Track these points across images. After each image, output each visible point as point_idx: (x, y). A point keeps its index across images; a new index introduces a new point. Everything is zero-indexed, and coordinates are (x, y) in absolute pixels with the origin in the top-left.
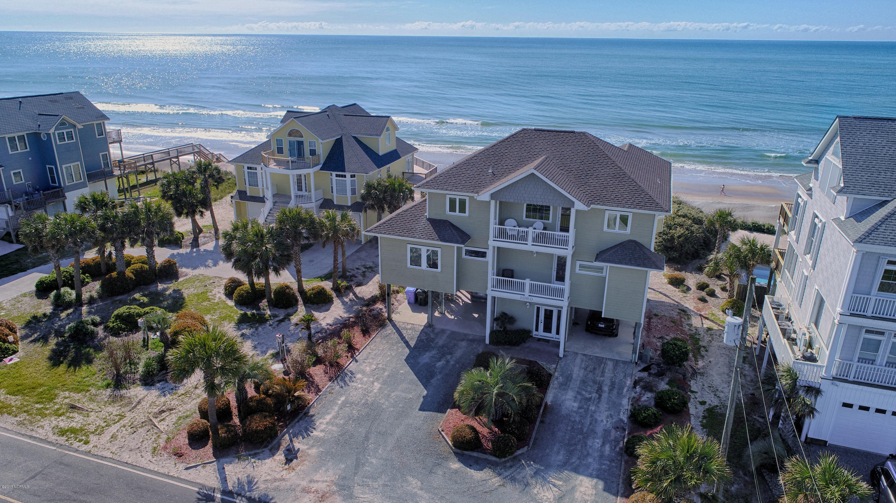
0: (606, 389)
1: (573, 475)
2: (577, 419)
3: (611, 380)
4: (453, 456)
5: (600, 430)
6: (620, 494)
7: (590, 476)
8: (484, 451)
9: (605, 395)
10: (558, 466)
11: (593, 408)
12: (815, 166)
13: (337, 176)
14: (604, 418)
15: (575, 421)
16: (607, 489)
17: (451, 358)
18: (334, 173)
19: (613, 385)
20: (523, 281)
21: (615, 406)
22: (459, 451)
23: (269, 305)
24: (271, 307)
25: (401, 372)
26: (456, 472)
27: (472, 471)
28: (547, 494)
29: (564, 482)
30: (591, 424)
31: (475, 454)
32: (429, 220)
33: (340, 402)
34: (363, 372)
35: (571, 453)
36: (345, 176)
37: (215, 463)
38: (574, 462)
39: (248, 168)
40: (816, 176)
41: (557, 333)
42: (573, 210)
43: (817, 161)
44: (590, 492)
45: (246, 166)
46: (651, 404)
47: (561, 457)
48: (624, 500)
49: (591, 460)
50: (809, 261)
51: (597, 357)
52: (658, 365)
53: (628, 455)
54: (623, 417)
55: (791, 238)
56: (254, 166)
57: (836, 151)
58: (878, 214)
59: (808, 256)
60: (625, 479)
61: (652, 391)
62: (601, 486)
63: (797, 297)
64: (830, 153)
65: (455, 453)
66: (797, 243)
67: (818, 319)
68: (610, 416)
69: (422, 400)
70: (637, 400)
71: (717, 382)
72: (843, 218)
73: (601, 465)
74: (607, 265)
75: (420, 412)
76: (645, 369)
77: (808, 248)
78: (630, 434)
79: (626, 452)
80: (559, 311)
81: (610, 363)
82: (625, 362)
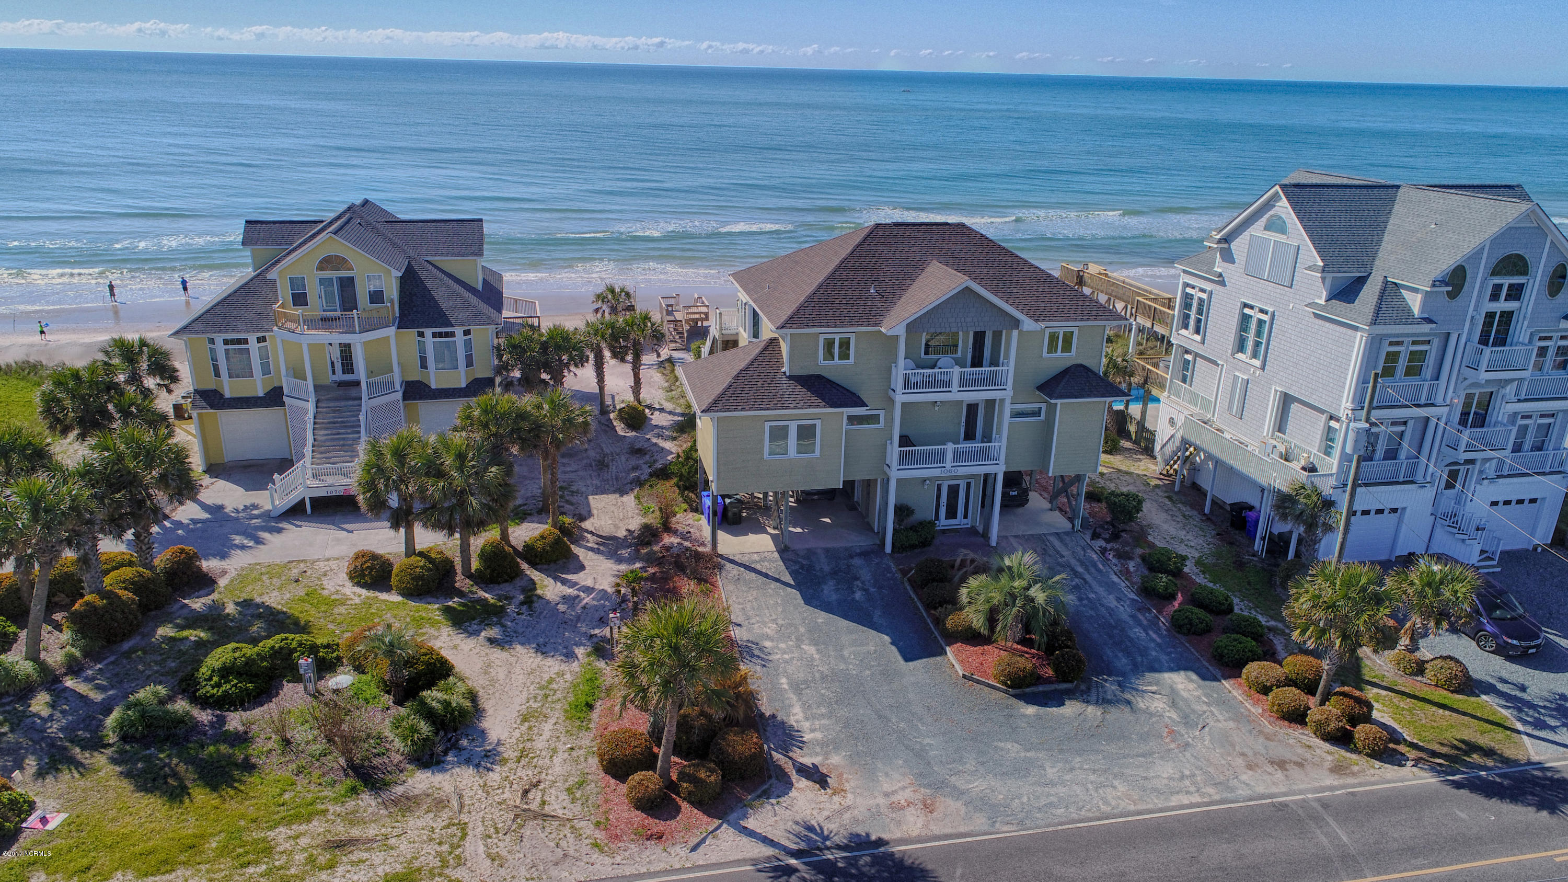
0: (1080, 569)
1: (1157, 675)
2: (1092, 613)
3: (1075, 558)
4: (1014, 701)
5: (1125, 617)
6: (1219, 676)
7: (1171, 670)
8: (1048, 681)
9: (1088, 577)
10: (1132, 670)
11: (1092, 596)
12: (1226, 246)
13: (435, 335)
14: (1115, 603)
15: (1092, 616)
16: (1205, 676)
17: (863, 583)
18: (428, 332)
19: (1082, 563)
20: (942, 447)
21: (1111, 587)
22: (1018, 691)
23: (476, 584)
24: (483, 586)
25: (820, 621)
26: (1038, 717)
27: (1055, 709)
28: (1156, 704)
29: (1157, 685)
30: (1111, 615)
31: (1041, 688)
32: (791, 378)
33: (786, 686)
34: (768, 638)
35: (1128, 654)
36: (453, 335)
37: (725, 826)
38: (1142, 661)
39: (226, 342)
40: (1228, 257)
41: (966, 517)
42: (1015, 333)
43: (1226, 240)
44: (1191, 686)
45: (219, 339)
46: (1146, 572)
47: (1124, 661)
48: (1232, 681)
49: (1154, 653)
50: (1247, 361)
51: (1032, 535)
52: (1102, 527)
53: (1184, 634)
54: (1133, 596)
55: (1183, 339)
56: (242, 336)
57: (1276, 225)
58: (1369, 294)
59: (1240, 356)
60: (1208, 661)
61: (1131, 559)
62: (1194, 677)
63: (1230, 408)
64: (1257, 230)
65: (1014, 696)
66: (1203, 343)
67: (1281, 426)
68: (1119, 599)
69: (894, 648)
70: (1126, 573)
71: (1173, 531)
72: (1322, 302)
73: (1169, 654)
74: (1059, 401)
75: (910, 663)
76: (1095, 536)
77: (1241, 347)
78: (1160, 612)
79: (1179, 632)
80: (969, 484)
81: (1052, 539)
82: (1067, 533)
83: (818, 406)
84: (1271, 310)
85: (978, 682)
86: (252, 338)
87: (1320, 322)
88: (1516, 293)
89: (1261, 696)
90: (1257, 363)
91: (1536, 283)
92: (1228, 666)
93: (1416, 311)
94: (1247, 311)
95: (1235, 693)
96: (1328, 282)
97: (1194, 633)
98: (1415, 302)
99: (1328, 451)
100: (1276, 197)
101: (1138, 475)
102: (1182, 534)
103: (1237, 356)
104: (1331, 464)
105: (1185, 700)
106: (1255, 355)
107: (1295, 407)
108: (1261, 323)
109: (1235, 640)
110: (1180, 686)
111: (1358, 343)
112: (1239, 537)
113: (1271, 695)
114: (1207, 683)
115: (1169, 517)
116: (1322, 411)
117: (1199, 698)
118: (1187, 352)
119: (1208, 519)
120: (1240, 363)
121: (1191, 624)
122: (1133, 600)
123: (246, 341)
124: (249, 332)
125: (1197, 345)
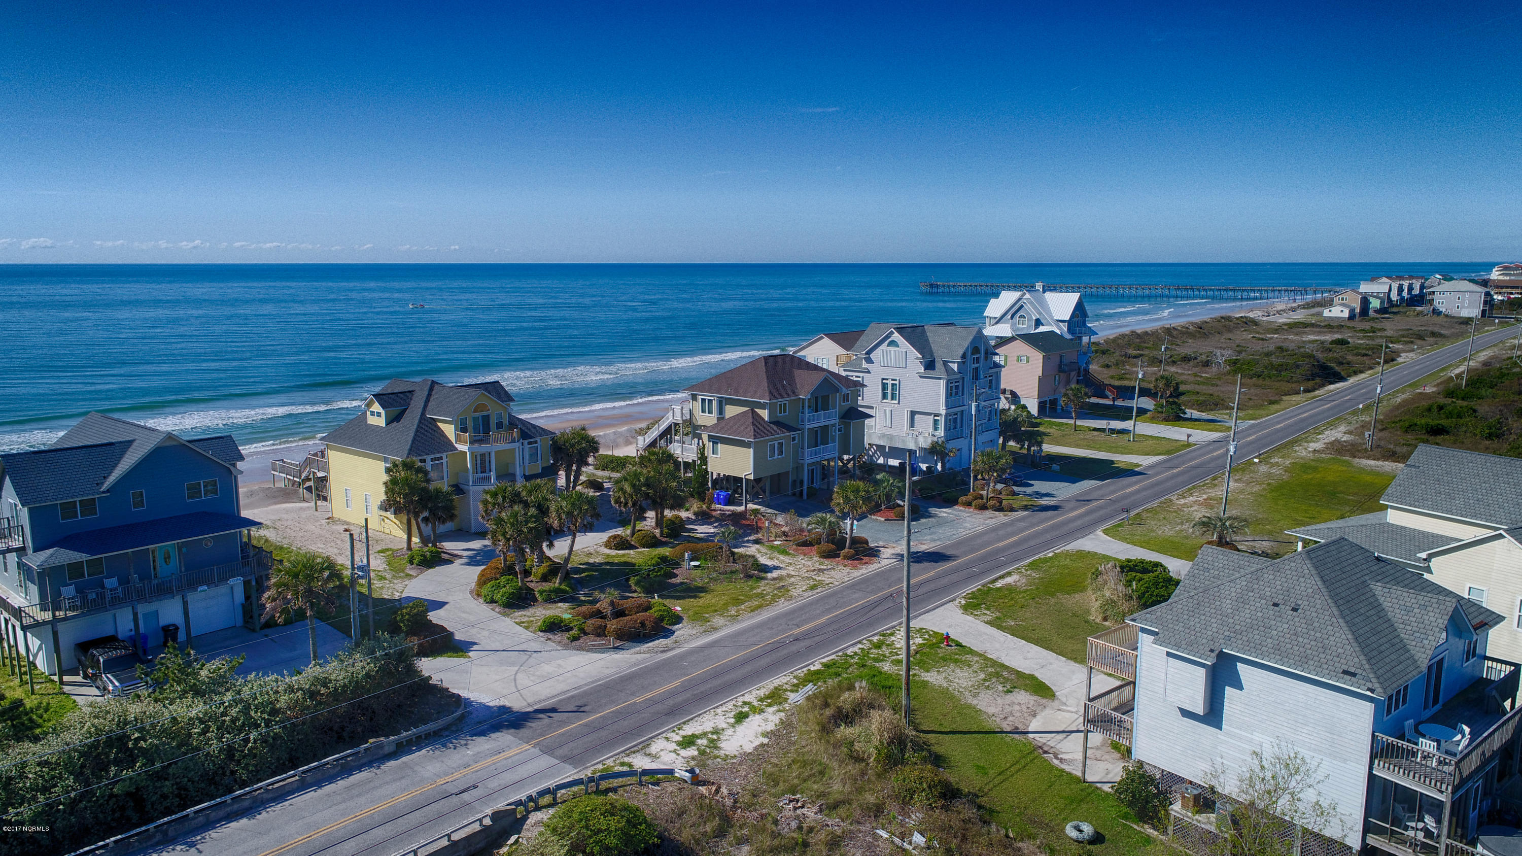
1: (935, 510)
6: (952, 506)
7: (937, 508)
10: (929, 510)
12: (868, 356)
18: (526, 442)
20: (819, 447)
28: (945, 516)
32: (770, 423)
36: (536, 442)
40: (869, 361)
43: (868, 353)
48: (957, 506)
50: (890, 402)
57: (893, 343)
58: (939, 365)
59: (887, 401)
60: (944, 504)
62: (945, 508)
63: (884, 424)
64: (884, 347)
66: (863, 400)
67: (912, 425)
72: (922, 371)
73: (933, 506)
77: (884, 396)
84: (897, 379)
85: (888, 521)
87: (922, 379)
88: (978, 362)
89: (969, 507)
90: (896, 402)
91: (982, 356)
92: (952, 503)
93: (956, 370)
94: (885, 382)
95: (960, 508)
96: (923, 363)
98: (955, 367)
99: (936, 429)
100: (892, 333)
103: (883, 401)
104: (941, 433)
105: (950, 513)
106: (892, 399)
107: (917, 416)
108: (893, 385)
109: (948, 496)
110: (945, 511)
111: (942, 384)
113: (973, 504)
114: (950, 508)
116: (929, 414)
117: (953, 512)
120: (888, 404)
121: (929, 498)
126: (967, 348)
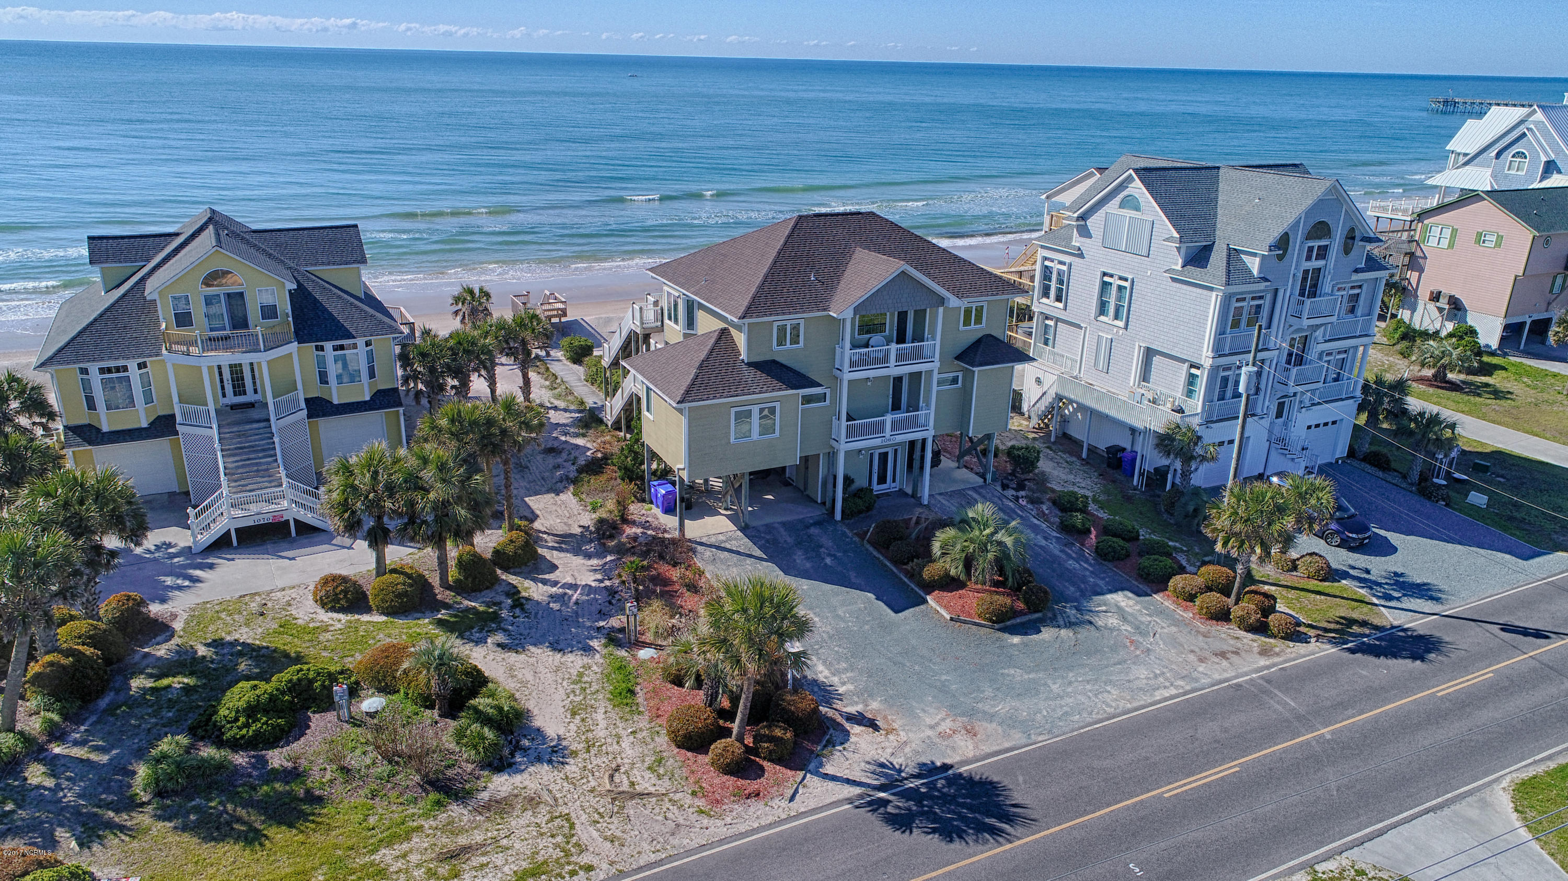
1: (1101, 597)
4: (999, 634)
6: (1149, 591)
7: (1111, 592)
8: (1021, 613)
10: (1081, 595)
12: (1083, 223)
13: (335, 348)
14: (1045, 541)
16: (1139, 593)
17: (828, 549)
18: (327, 345)
20: (881, 418)
21: (1036, 528)
22: (1001, 625)
23: (459, 593)
24: (466, 595)
26: (1026, 645)
27: (1035, 635)
28: (1111, 621)
29: (1105, 605)
30: (1045, 552)
31: (1018, 620)
32: (749, 364)
35: (1073, 582)
36: (353, 346)
37: (808, 775)
38: (1086, 587)
39: (102, 371)
40: (1085, 232)
41: (894, 481)
42: (941, 309)
43: (1083, 218)
44: (1131, 603)
45: (94, 368)
46: (1059, 514)
47: (1072, 589)
48: (1161, 594)
49: (1092, 580)
50: (1110, 322)
51: (954, 491)
52: (1006, 478)
53: (1109, 561)
54: (1055, 534)
55: (1044, 306)
56: (120, 363)
57: (1131, 203)
58: (1218, 258)
59: (1102, 318)
60: (1137, 580)
61: (1042, 503)
62: (1130, 595)
63: (1096, 364)
64: (1112, 207)
65: (999, 630)
66: (1065, 309)
67: (1145, 376)
68: (1046, 538)
69: (880, 603)
70: (1042, 516)
71: (1064, 477)
72: (1179, 267)
73: (1103, 579)
74: (976, 369)
75: (900, 614)
76: (1005, 487)
77: (1102, 308)
78: (1083, 545)
79: (1105, 560)
80: (896, 451)
81: (970, 493)
82: (981, 487)
83: (780, 389)
84: (1130, 277)
85: (965, 622)
86: (132, 365)
87: (1178, 285)
88: (1323, 253)
89: (1188, 603)
90: (1121, 324)
91: (1336, 243)
92: (1153, 582)
93: (1255, 272)
94: (1106, 279)
95: (1166, 603)
96: (1183, 251)
97: (1118, 559)
98: (1254, 265)
99: (1190, 393)
100: (1129, 179)
101: (1016, 431)
102: (1071, 477)
103: (1099, 319)
104: (1196, 404)
105: (1132, 615)
106: (1117, 317)
107: (1156, 359)
108: (1120, 288)
109: (1156, 560)
110: (1123, 604)
111: (1213, 302)
112: (1118, 476)
113: (1198, 602)
114: (1142, 598)
115: (1055, 465)
116: (1183, 361)
117: (1140, 611)
118: (1047, 318)
119: (1086, 462)
120: (1103, 325)
121: (1114, 552)
122: (1057, 538)
123: (125, 369)
124: (128, 358)
125: (1059, 311)
126: (1297, 223)
